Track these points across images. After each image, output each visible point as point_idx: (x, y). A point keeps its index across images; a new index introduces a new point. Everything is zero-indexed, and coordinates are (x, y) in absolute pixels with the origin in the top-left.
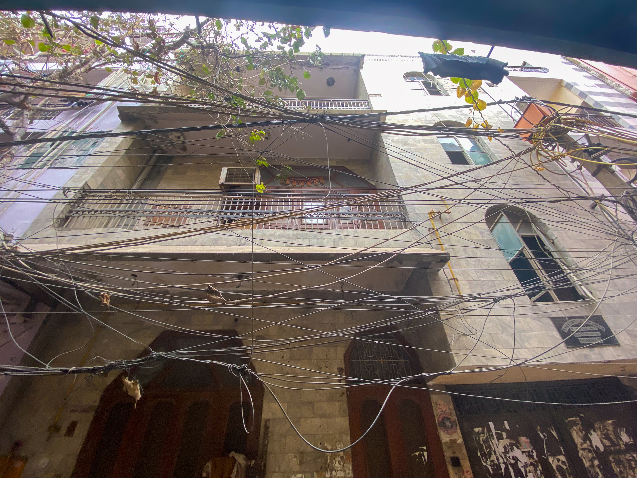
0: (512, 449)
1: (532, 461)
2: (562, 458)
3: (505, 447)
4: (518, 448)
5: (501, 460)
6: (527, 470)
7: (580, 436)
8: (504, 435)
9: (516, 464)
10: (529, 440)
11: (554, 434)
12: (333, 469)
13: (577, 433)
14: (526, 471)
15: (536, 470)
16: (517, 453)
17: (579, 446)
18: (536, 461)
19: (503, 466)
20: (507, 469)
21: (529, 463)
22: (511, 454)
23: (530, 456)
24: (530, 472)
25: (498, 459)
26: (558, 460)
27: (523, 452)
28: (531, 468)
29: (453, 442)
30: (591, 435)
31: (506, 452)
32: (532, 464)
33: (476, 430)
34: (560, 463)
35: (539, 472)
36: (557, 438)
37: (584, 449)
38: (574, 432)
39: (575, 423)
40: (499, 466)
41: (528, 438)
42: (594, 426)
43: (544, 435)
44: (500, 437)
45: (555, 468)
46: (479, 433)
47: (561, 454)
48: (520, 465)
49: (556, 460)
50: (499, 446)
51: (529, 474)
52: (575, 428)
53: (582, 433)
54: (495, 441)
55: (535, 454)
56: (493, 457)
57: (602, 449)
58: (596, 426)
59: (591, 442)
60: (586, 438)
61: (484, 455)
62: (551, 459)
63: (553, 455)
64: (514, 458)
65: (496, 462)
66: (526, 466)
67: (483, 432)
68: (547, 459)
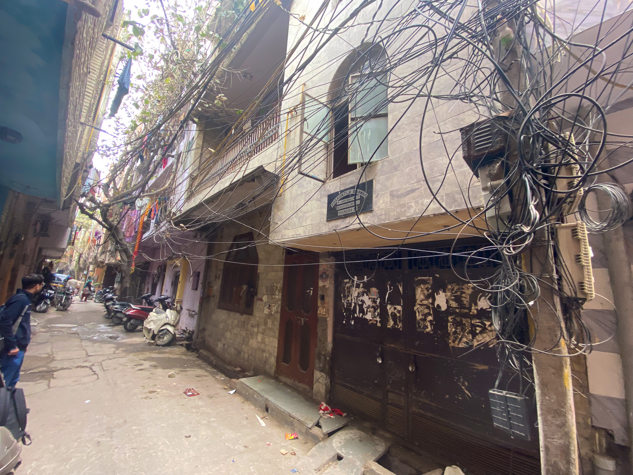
0: (363, 295)
1: (374, 305)
2: (399, 308)
3: (359, 294)
4: (367, 295)
5: (353, 301)
6: (369, 310)
7: (424, 294)
8: (361, 285)
9: (362, 305)
10: (377, 291)
11: (401, 289)
12: (275, 295)
13: (422, 291)
14: (367, 310)
15: (375, 311)
16: (365, 298)
17: (418, 302)
18: (377, 306)
19: (353, 305)
20: (355, 307)
21: (371, 306)
22: (361, 298)
23: (374, 301)
24: (370, 312)
25: (352, 300)
26: (395, 309)
27: (369, 298)
28: (372, 309)
29: (324, 286)
30: (437, 294)
31: (358, 296)
32: (373, 307)
33: (346, 281)
34: (396, 311)
35: (376, 314)
36: (402, 292)
37: (420, 305)
38: (420, 289)
39: (425, 282)
40: (351, 304)
41: (377, 289)
42: (447, 287)
43: (390, 289)
44: (358, 286)
45: (390, 314)
46: (346, 283)
47: (399, 304)
48: (364, 306)
49: (393, 309)
50: (355, 292)
51: (368, 313)
52: (422, 286)
53: (428, 291)
54: (354, 289)
55: (378, 301)
56: (349, 298)
57: (444, 307)
58: (450, 287)
59: (434, 300)
60: (431, 296)
61: (344, 296)
62: (389, 307)
63: (392, 304)
64: (363, 302)
65: (350, 301)
66: (368, 307)
67: (349, 283)
68: (386, 306)
